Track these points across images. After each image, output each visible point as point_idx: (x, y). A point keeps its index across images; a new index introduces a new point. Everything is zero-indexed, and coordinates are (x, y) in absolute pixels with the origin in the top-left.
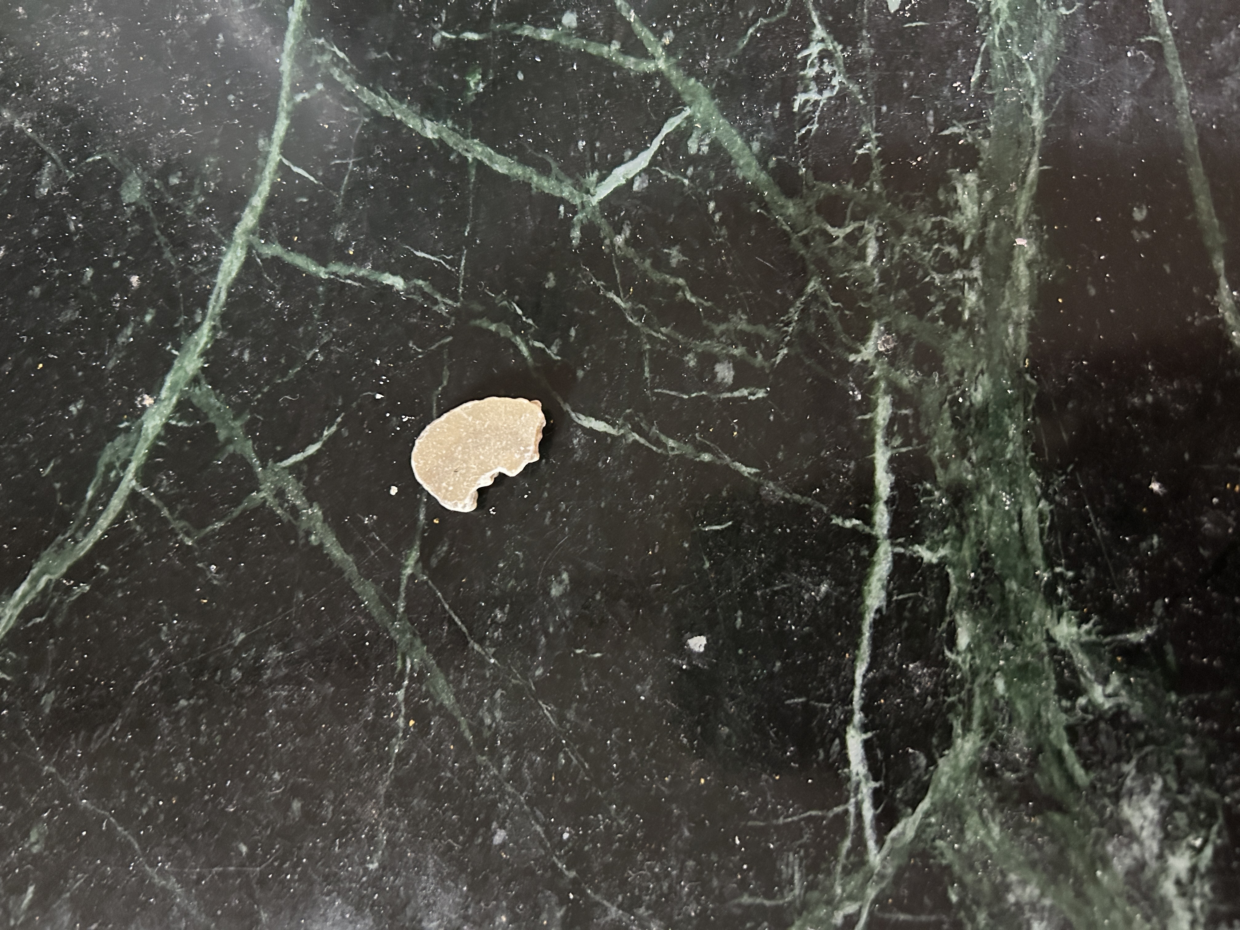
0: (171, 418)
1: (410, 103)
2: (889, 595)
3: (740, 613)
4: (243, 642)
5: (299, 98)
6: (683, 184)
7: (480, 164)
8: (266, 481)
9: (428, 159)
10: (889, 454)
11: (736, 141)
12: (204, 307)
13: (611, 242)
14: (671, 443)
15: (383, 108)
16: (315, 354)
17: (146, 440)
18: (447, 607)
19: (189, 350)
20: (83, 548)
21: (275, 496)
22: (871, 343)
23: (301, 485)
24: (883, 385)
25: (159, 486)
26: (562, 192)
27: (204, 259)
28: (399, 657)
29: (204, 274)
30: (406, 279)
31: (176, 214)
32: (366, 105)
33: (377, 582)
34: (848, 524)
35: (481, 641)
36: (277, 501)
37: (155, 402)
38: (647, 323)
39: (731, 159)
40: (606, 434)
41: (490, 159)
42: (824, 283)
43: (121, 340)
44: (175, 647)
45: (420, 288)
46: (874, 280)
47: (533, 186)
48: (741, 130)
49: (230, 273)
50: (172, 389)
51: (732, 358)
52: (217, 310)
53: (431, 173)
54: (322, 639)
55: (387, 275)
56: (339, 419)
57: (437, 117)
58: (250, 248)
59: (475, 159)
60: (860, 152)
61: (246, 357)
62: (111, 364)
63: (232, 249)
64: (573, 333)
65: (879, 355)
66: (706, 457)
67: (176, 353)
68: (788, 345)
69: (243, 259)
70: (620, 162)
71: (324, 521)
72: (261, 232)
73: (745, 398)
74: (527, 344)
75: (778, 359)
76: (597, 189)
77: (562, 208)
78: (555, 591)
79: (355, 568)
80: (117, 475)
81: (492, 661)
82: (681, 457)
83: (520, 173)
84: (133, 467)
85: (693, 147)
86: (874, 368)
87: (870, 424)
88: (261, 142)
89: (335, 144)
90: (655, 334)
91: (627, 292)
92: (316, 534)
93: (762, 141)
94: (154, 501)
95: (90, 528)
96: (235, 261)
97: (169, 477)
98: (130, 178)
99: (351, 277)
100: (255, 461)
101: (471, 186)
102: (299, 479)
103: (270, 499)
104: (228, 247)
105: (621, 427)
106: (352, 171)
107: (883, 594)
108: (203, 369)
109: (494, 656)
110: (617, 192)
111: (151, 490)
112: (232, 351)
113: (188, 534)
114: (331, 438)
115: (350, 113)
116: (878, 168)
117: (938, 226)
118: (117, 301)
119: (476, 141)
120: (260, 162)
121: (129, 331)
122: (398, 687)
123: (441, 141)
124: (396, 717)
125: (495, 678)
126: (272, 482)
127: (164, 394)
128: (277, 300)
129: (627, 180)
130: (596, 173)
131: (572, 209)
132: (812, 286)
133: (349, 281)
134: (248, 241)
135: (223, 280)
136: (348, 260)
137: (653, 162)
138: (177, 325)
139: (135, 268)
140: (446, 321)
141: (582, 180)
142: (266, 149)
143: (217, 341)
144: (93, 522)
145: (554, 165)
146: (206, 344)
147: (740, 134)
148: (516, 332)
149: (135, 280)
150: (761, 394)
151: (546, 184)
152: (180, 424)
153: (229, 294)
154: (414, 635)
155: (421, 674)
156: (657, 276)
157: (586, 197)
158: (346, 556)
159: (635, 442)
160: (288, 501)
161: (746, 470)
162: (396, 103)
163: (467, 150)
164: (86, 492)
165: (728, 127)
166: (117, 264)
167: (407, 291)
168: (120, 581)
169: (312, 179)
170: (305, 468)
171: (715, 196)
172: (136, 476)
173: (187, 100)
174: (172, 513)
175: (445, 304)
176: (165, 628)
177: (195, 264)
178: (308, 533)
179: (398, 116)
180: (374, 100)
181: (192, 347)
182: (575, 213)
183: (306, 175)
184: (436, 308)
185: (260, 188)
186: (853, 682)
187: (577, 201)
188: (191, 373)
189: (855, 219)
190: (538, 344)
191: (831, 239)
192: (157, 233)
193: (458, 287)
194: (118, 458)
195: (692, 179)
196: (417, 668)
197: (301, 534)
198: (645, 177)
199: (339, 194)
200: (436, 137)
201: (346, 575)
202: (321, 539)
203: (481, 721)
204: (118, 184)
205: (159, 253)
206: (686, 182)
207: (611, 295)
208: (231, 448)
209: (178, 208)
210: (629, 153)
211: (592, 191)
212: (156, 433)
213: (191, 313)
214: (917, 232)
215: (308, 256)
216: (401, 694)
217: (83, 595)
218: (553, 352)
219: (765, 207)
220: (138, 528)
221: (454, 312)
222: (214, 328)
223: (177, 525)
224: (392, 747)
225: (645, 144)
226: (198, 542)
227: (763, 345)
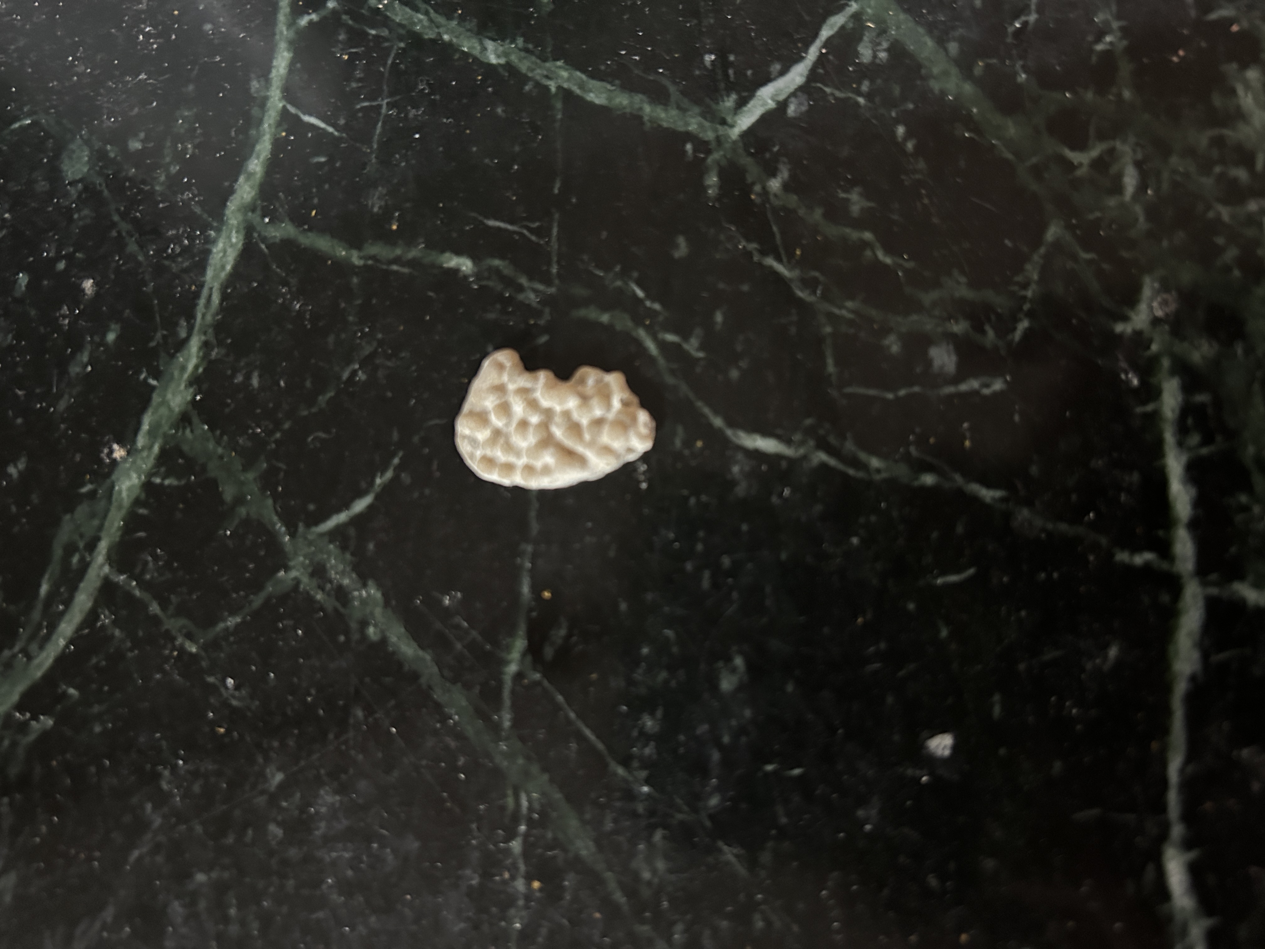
0: (155, 474)
1: (462, 18)
2: (1205, 656)
3: (997, 698)
4: (282, 786)
5: (304, 21)
6: (857, 104)
7: (567, 95)
8: (296, 554)
9: (494, 93)
10: (1184, 459)
11: (926, 43)
12: (190, 317)
13: (764, 188)
14: (875, 463)
15: (423, 27)
16: (354, 373)
17: (120, 507)
18: (572, 715)
19: (172, 378)
20: (39, 666)
21: (312, 575)
22: (1143, 307)
23: (348, 556)
24: (1166, 363)
25: (144, 571)
26: (687, 124)
27: (185, 250)
28: (510, 792)
29: (186, 271)
30: (475, 258)
31: (140, 191)
32: (400, 25)
33: (467, 686)
34: (1139, 559)
35: (626, 762)
36: (315, 582)
37: (129, 453)
38: (825, 297)
39: (919, 66)
40: (778, 457)
41: (582, 86)
42: (1069, 227)
43: (74, 370)
44: (183, 798)
45: (497, 271)
46: (1137, 220)
47: (646, 118)
48: (931, 28)
49: (223, 267)
50: (152, 433)
51: (952, 337)
52: (209, 318)
53: (499, 110)
54: (396, 774)
55: (447, 255)
56: (396, 461)
57: (500, 36)
58: (249, 230)
59: (559, 88)
60: (1099, 47)
61: (255, 382)
62: (62, 405)
63: (224, 234)
64: (719, 317)
65: (1156, 322)
66: (928, 479)
67: (153, 382)
68: (1030, 314)
69: (240, 246)
70: (767, 80)
71: (387, 604)
72: (263, 208)
73: (975, 393)
74: (655, 339)
75: (1018, 335)
76: (737, 118)
77: (689, 147)
78: (727, 684)
79: (435, 669)
80: (82, 559)
81: (646, 789)
82: (892, 482)
83: (625, 102)
84: (103, 546)
85: (865, 53)
86: (1150, 341)
87: (1154, 418)
88: (255, 85)
89: (359, 80)
90: (836, 311)
91: (791, 255)
92: (375, 626)
93: (962, 40)
94: (137, 593)
95: (47, 638)
96: (229, 250)
97: (156, 558)
98: (73, 146)
99: (396, 260)
100: (280, 527)
101: (557, 125)
102: (344, 548)
103: (305, 580)
104: (218, 230)
105: (802, 443)
106: (388, 116)
107: (1196, 655)
108: (193, 402)
109: (647, 782)
110: (765, 119)
111: (132, 577)
112: (233, 376)
113: (190, 636)
114: (386, 488)
115: (376, 37)
116: (1125, 68)
117: (1219, 142)
118: (64, 317)
119: (559, 63)
120: (255, 111)
121: (85, 358)
122: (511, 835)
123: (509, 66)
124: (513, 878)
125: (652, 813)
126: (305, 556)
127: (141, 441)
128: (292, 299)
129: (778, 103)
130: (734, 96)
131: (703, 146)
132: (1053, 232)
133: (395, 267)
134: (245, 221)
135: (215, 277)
136: (390, 239)
137: (813, 75)
138: (153, 344)
139: (88, 269)
140: (538, 314)
141: (714, 106)
142: (262, 94)
143: (211, 362)
144: (52, 627)
145: (672, 89)
146: (196, 367)
147: (930, 32)
148: (638, 321)
149: (88, 285)
150: (998, 386)
151: (663, 115)
152: (167, 482)
153: (224, 297)
154: (528, 758)
155: (543, 814)
156: (833, 231)
157: (721, 130)
158: (421, 653)
159: (823, 466)
160: (331, 581)
161: (988, 494)
162: (441, 20)
163: (547, 77)
164: (39, 586)
165: (911, 24)
166: (61, 265)
167: (478, 276)
168: (96, 709)
169: (330, 129)
170: (352, 532)
171: (904, 118)
172: (109, 559)
173: (147, 35)
174: (164, 608)
175: (535, 291)
176: (166, 773)
177: (172, 257)
178: (364, 624)
179: (446, 37)
180: (411, 18)
181: (176, 373)
182: (709, 152)
183: (322, 125)
184: (521, 297)
185: (258, 147)
186: (1164, 783)
187: (710, 135)
188: (177, 410)
189: (1102, 136)
190: (671, 338)
191: (1070, 166)
192: (116, 218)
193: (549, 264)
194: (82, 536)
195: (869, 96)
196: (536, 806)
197: (354, 625)
198: (803, 97)
199: (371, 148)
200: (502, 61)
201: (423, 680)
202: (383, 632)
203: (636, 876)
204: (56, 156)
205: (120, 244)
206: (861, 100)
207: (770, 261)
208: (242, 511)
209: (144, 182)
210: (777, 67)
211: (729, 120)
212: (134, 496)
213: (171, 326)
214: (1190, 152)
215: (333, 236)
216: (516, 845)
217: (45, 735)
218: (692, 347)
219: (975, 127)
220: (117, 632)
221: (547, 301)
222: (206, 345)
223: (172, 624)
224: (510, 922)
225: (799, 54)
226: (205, 647)
227: (993, 317)
